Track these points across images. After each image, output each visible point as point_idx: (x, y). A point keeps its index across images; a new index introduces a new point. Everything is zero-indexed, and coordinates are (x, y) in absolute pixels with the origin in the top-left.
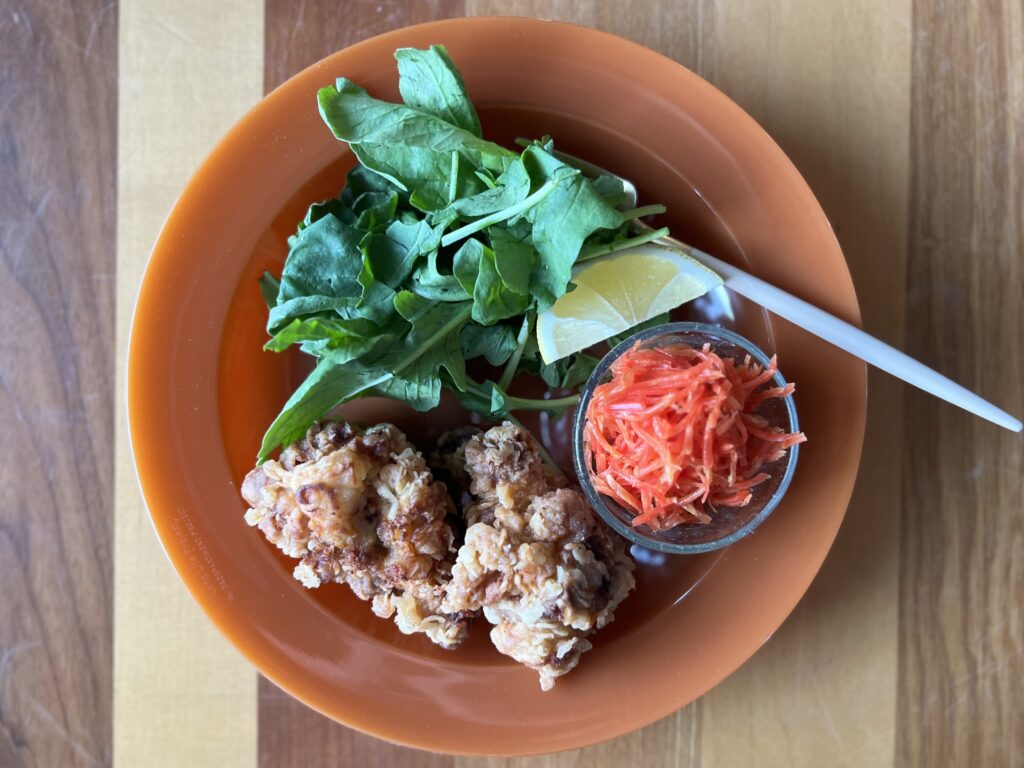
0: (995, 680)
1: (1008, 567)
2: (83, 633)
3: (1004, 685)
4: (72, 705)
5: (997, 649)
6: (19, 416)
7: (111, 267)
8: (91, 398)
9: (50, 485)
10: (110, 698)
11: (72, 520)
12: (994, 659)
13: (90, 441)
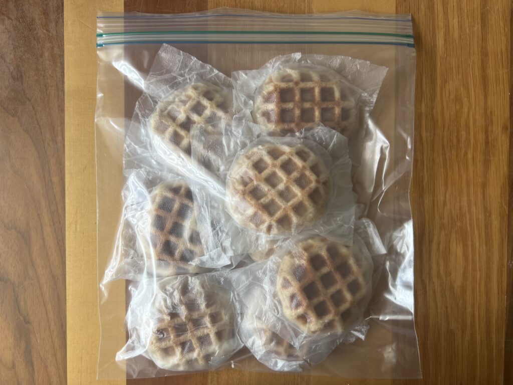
0: (434, 292)
1: (439, 245)
2: (53, 276)
3: (438, 294)
4: (49, 307)
5: (435, 280)
6: (26, 187)
7: (63, 124)
8: (55, 179)
9: (38, 215)
10: (66, 304)
11: (48, 230)
12: (433, 283)
13: (55, 196)
